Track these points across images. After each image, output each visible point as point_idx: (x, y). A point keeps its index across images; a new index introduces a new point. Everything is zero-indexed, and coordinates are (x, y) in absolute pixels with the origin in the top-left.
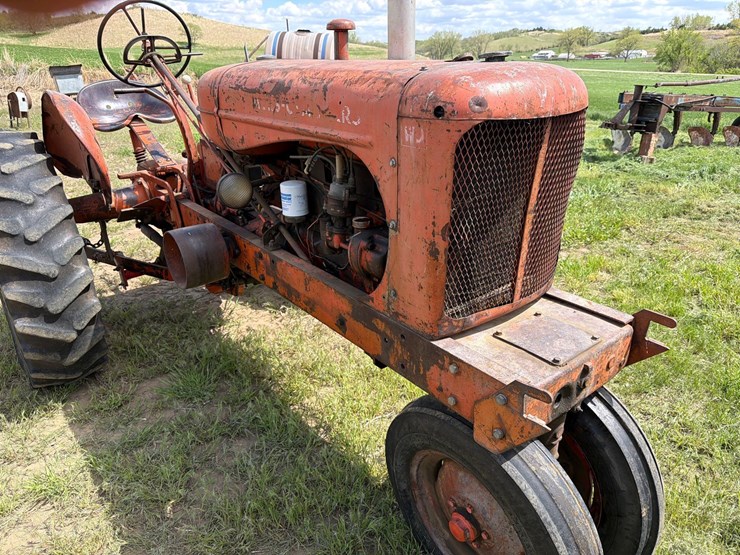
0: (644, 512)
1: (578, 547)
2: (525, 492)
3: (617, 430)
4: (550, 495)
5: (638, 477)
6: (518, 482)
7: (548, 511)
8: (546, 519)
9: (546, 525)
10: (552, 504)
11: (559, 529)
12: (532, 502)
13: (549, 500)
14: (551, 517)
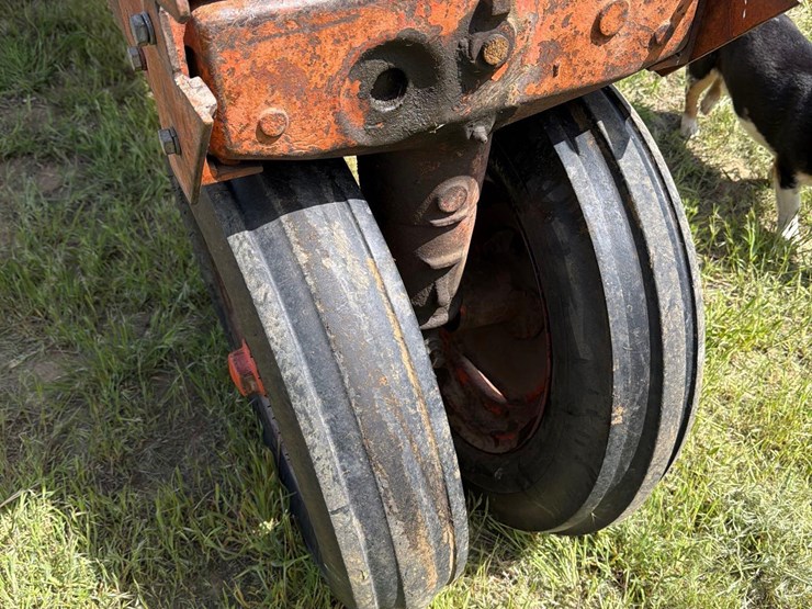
0: (619, 415)
1: (368, 456)
2: (261, 309)
3: (610, 219)
4: (324, 328)
5: (623, 336)
6: (251, 283)
7: (310, 362)
8: (294, 379)
9: (292, 393)
10: (323, 348)
11: (329, 405)
12: (270, 333)
13: (316, 337)
14: (314, 376)
